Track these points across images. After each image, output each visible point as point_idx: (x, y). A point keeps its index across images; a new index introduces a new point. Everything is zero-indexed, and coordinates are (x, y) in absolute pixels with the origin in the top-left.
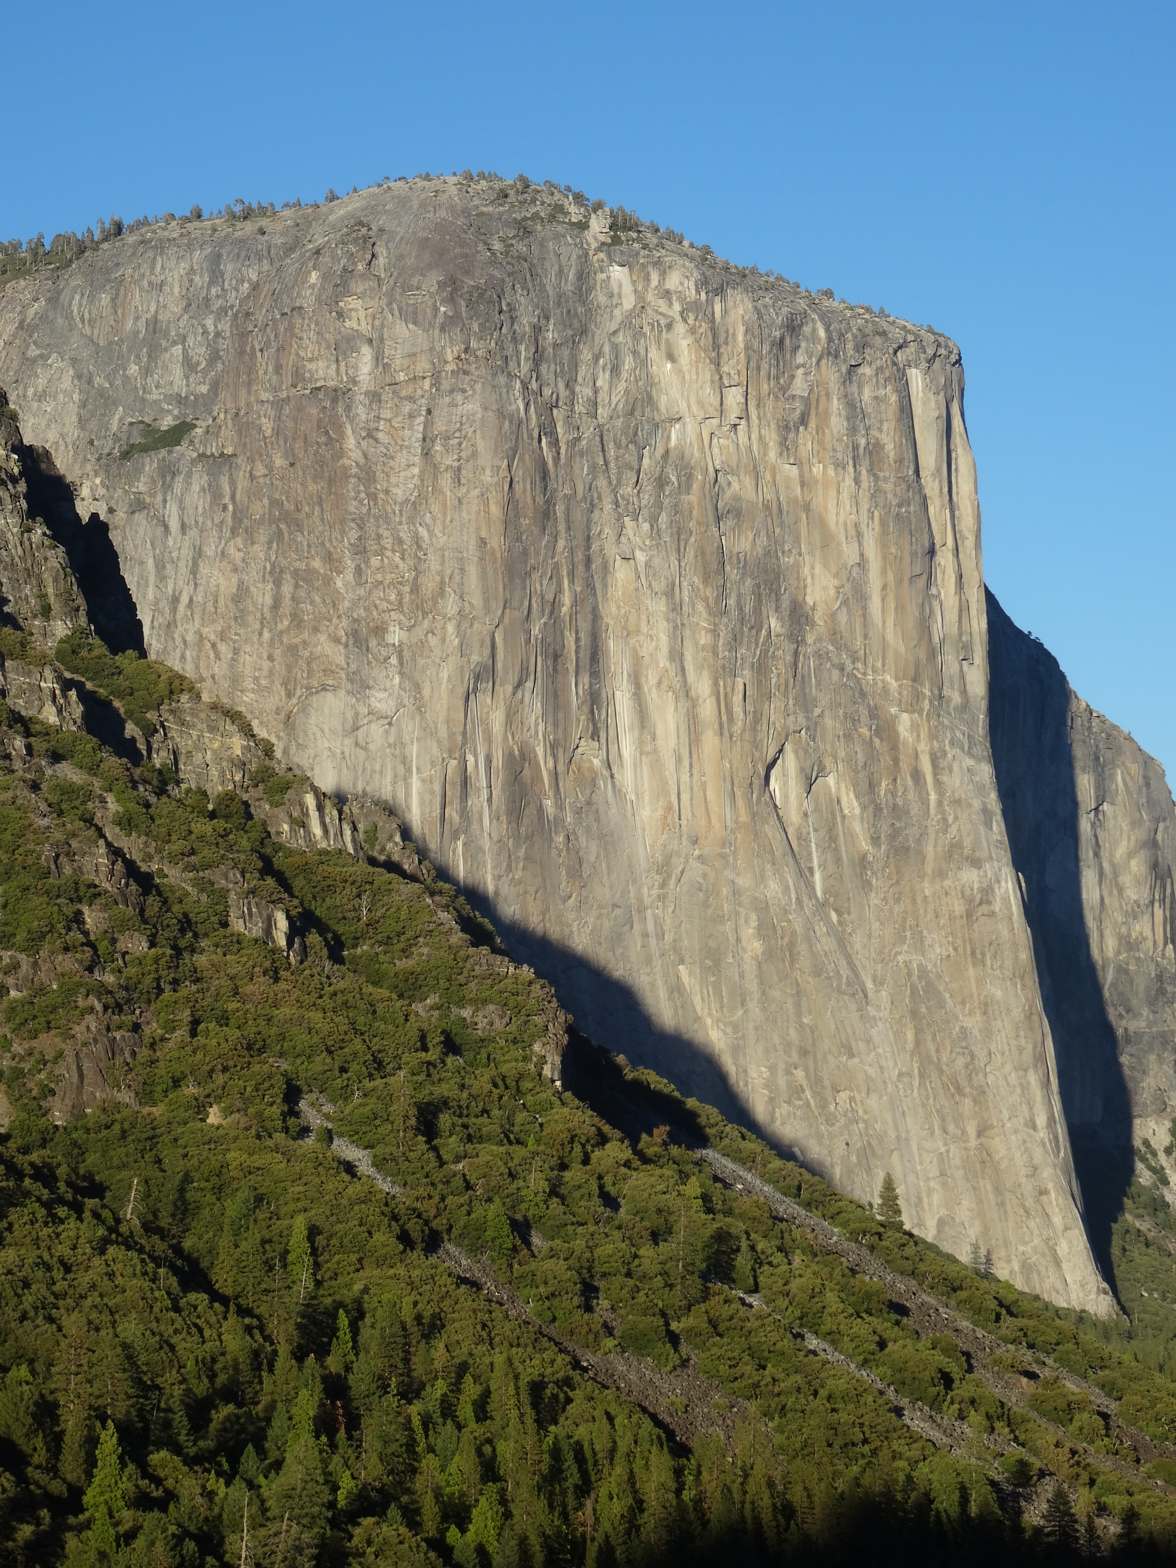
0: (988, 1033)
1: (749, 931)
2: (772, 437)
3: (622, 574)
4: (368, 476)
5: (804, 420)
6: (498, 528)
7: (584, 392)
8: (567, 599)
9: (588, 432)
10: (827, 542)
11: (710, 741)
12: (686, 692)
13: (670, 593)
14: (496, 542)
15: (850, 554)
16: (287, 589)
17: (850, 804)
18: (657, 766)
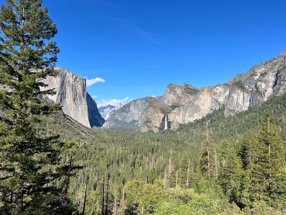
0: (85, 114)
1: (73, 108)
2: (76, 83)
3: (67, 89)
4: (53, 82)
5: (77, 82)
6: (60, 86)
7: (66, 79)
8: (64, 90)
9: (66, 81)
10: (78, 88)
11: (71, 98)
12: (70, 95)
13: (70, 90)
14: (60, 87)
15: (79, 89)
16: (48, 88)
17: (79, 102)
18: (69, 99)
